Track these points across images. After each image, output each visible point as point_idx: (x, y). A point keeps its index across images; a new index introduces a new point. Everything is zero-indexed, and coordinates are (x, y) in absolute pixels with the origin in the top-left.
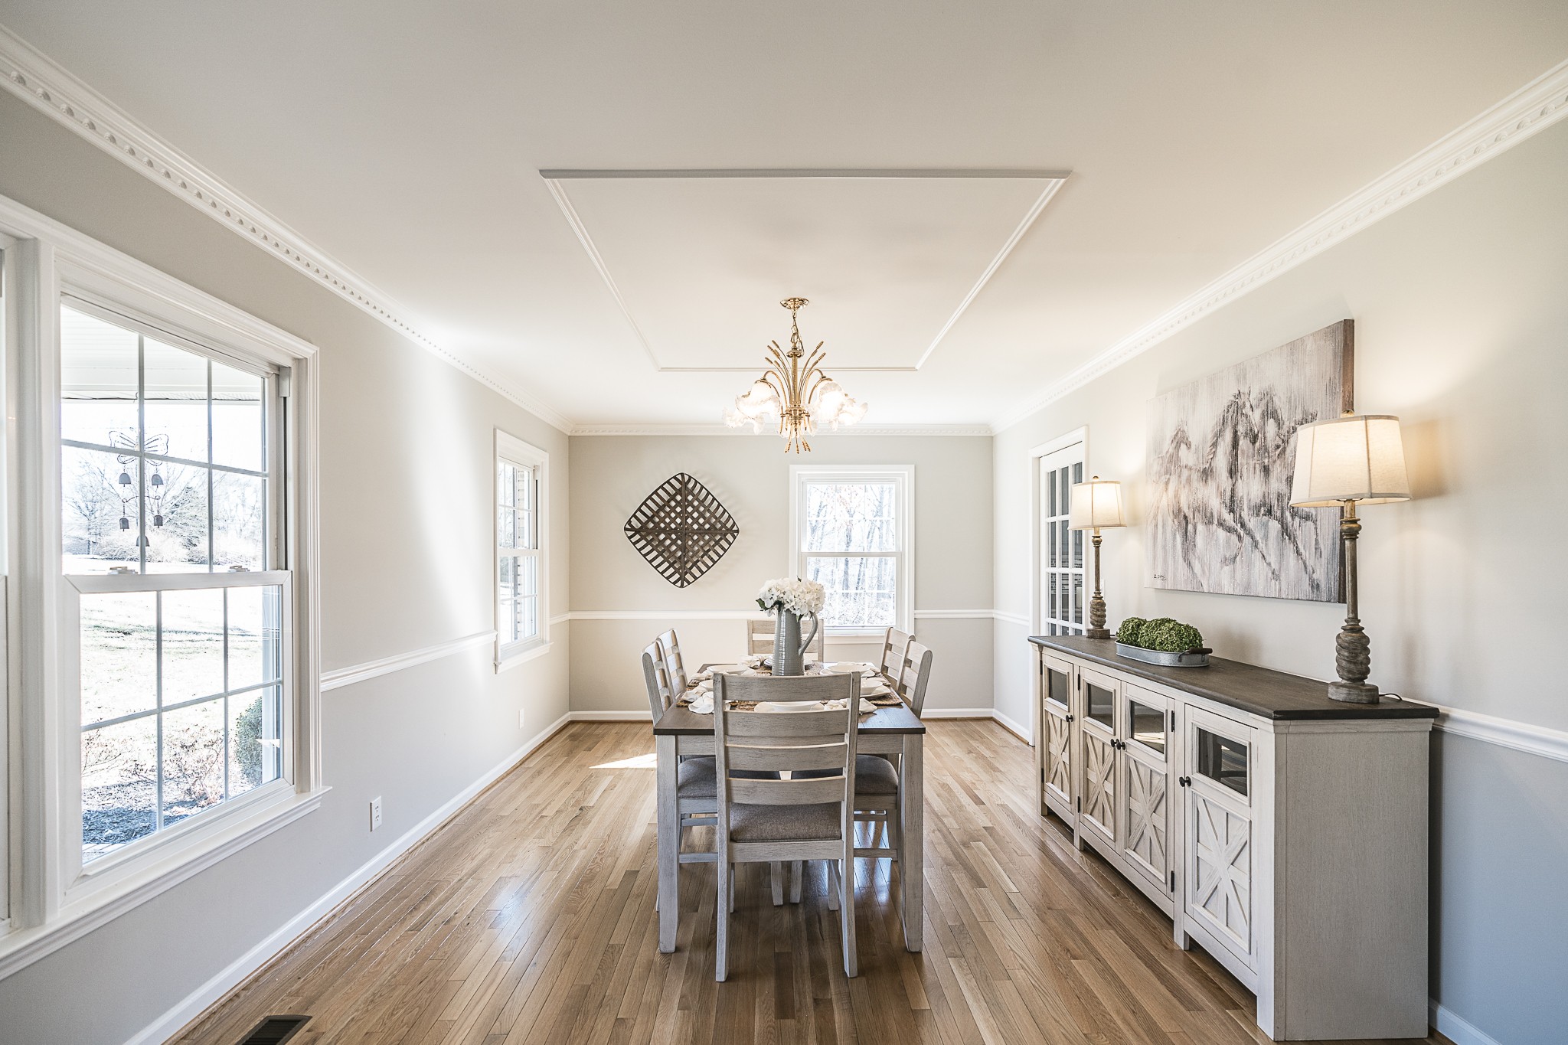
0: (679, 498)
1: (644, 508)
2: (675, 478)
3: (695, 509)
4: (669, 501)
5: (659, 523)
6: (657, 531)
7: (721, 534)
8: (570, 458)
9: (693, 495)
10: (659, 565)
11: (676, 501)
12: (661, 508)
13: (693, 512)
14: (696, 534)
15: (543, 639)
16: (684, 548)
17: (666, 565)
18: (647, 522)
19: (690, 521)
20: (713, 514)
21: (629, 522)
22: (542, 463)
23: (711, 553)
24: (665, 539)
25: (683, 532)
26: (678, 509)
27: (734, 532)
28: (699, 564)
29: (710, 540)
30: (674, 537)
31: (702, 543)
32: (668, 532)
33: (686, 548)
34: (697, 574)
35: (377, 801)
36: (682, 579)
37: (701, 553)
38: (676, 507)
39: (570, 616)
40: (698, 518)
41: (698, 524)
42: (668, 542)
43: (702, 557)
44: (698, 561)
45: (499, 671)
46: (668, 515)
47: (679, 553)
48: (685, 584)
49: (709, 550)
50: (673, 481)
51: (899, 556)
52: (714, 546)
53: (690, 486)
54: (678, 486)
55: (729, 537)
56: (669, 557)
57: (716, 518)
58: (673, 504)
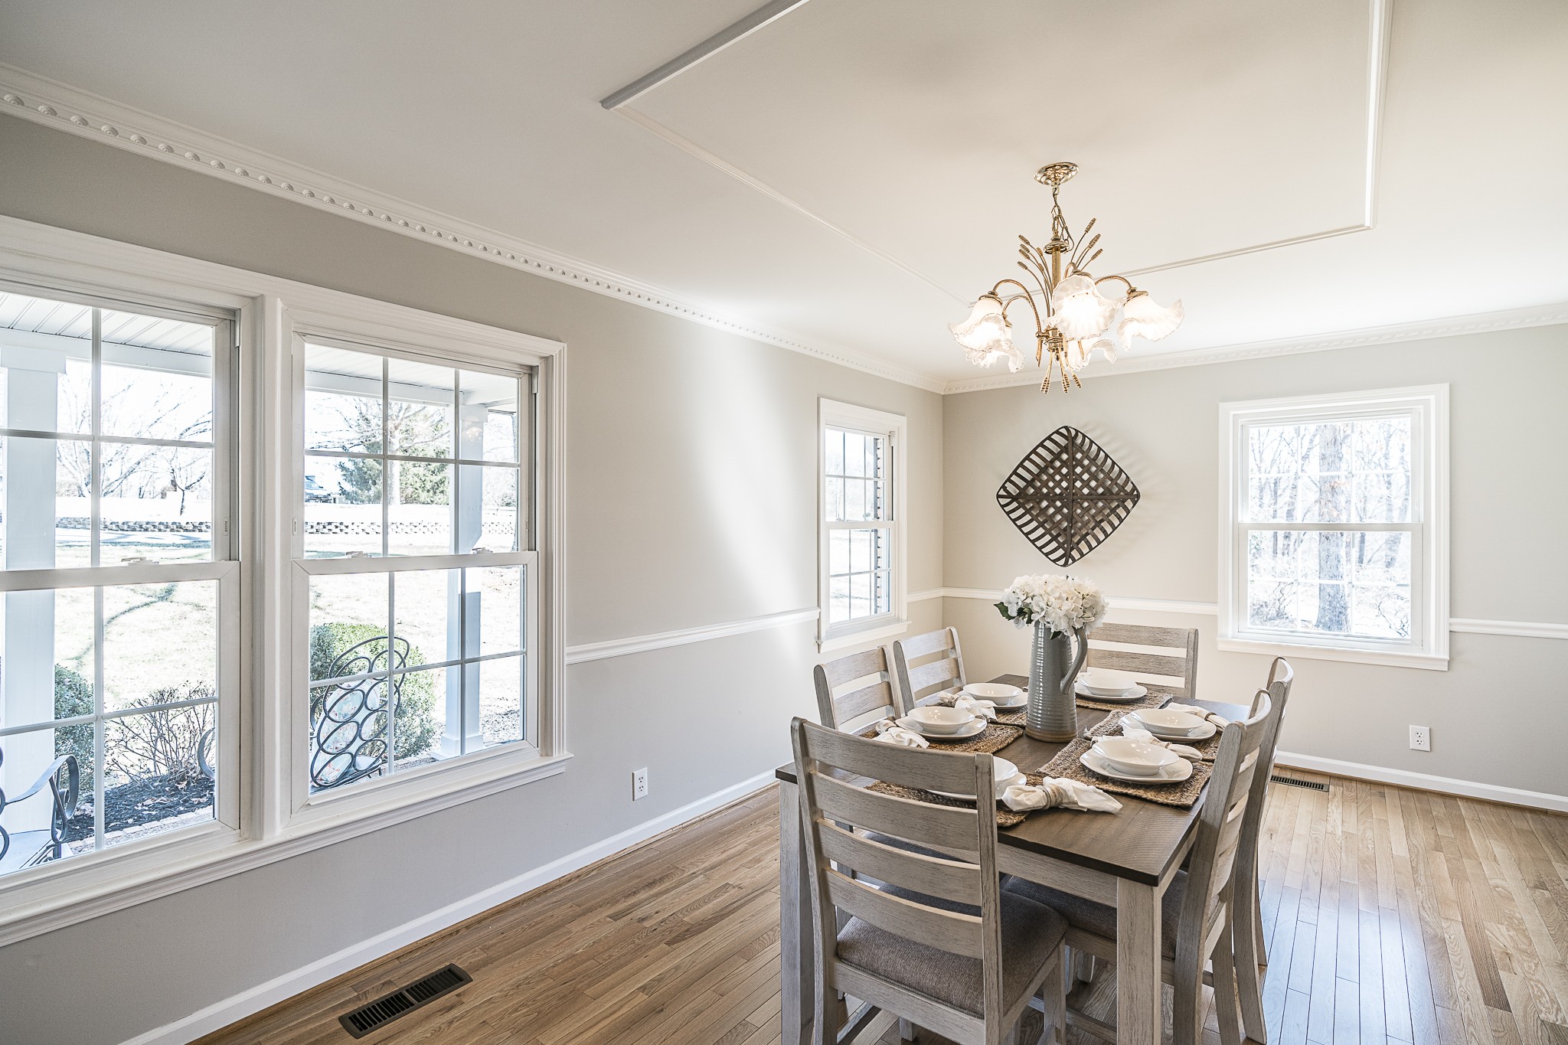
0: (1065, 457)
1: (1021, 471)
2: (1057, 432)
3: (1085, 469)
4: (1052, 461)
5: (1040, 488)
6: (1038, 497)
7: (1118, 500)
8: (944, 420)
9: (1083, 452)
10: (1038, 539)
11: (1061, 461)
12: (1043, 470)
13: (1082, 473)
14: (1086, 500)
15: (898, 618)
16: (1070, 518)
17: (1048, 538)
18: (1026, 487)
19: (1078, 484)
20: (1107, 475)
21: (1003, 487)
22: (899, 428)
23: (1104, 524)
24: (1047, 507)
25: (1071, 499)
26: (1064, 471)
27: (1135, 496)
28: (1089, 537)
29: (1103, 508)
30: (1058, 504)
31: (1093, 511)
32: (1051, 498)
33: (1072, 517)
34: (1085, 550)
35: (642, 772)
36: (1067, 556)
37: (1092, 524)
38: (1061, 467)
39: (942, 592)
40: (1089, 480)
41: (1089, 487)
42: (1051, 510)
43: (1093, 529)
44: (1087, 534)
45: (821, 651)
46: (1052, 477)
47: (1065, 524)
48: (1070, 561)
49: (1102, 521)
50: (1055, 437)
51: (1420, 532)
52: (1108, 515)
53: (1079, 440)
54: (1063, 442)
55: (1129, 504)
56: (1051, 529)
57: (1111, 479)
58: (1058, 464)
